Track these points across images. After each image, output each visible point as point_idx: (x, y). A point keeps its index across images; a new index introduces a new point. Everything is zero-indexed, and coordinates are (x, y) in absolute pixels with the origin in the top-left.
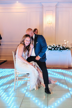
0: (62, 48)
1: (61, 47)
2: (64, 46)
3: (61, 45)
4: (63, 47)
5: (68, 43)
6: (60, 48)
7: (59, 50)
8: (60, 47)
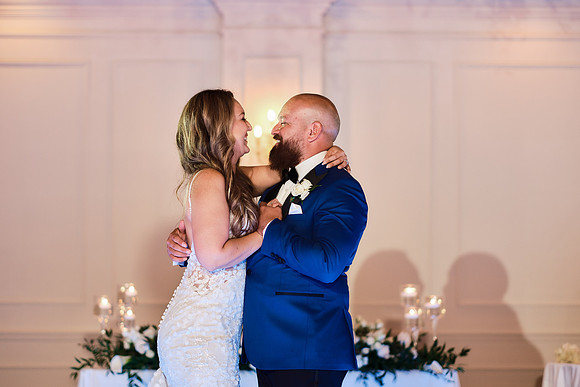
0: (384, 352)
1: (378, 346)
2: (405, 338)
3: (380, 325)
4: (395, 347)
5: (436, 311)
6: (366, 351)
7: (365, 369)
8: (370, 341)
